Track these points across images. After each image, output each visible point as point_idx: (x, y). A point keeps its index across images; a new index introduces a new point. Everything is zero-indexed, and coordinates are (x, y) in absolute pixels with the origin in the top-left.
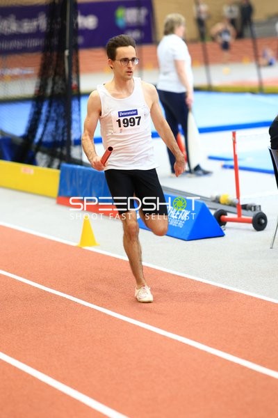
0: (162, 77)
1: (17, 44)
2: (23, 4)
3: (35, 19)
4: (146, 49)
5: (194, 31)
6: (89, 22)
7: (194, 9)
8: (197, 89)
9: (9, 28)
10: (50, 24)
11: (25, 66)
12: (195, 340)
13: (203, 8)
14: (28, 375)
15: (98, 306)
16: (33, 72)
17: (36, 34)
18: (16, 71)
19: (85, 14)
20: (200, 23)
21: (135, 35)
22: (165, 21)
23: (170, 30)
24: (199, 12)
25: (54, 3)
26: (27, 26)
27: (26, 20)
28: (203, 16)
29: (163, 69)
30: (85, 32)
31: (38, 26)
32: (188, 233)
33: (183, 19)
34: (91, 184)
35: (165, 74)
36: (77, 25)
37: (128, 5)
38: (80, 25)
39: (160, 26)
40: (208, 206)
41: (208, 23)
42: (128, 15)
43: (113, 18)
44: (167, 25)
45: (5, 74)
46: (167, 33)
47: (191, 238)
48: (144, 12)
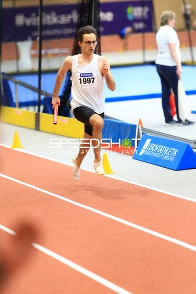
0: (159, 55)
1: (57, 32)
2: (62, 4)
3: (69, 15)
4: (148, 35)
5: (182, 23)
6: (108, 17)
7: (183, 7)
8: (184, 64)
9: (51, 20)
10: (80, 18)
11: (62, 47)
12: (181, 240)
13: (189, 6)
14: (64, 264)
15: (114, 215)
16: (69, 51)
17: (70, 25)
18: (56, 51)
19: (105, 11)
20: (187, 17)
21: (140, 25)
22: (161, 16)
23: (165, 22)
24: (186, 10)
25: (83, 2)
26: (64, 19)
27: (64, 15)
28: (189, 12)
29: (160, 50)
30: (105, 23)
31: (72, 19)
32: (177, 165)
33: (174, 14)
34: (109, 130)
35: (161, 53)
36: (99, 19)
37: (135, 5)
38: (101, 19)
39: (158, 20)
40: (191, 146)
41: (192, 17)
42: (135, 12)
43: (125, 13)
44: (163, 18)
45: (49, 52)
46: (162, 24)
47: (179, 169)
48: (146, 9)
